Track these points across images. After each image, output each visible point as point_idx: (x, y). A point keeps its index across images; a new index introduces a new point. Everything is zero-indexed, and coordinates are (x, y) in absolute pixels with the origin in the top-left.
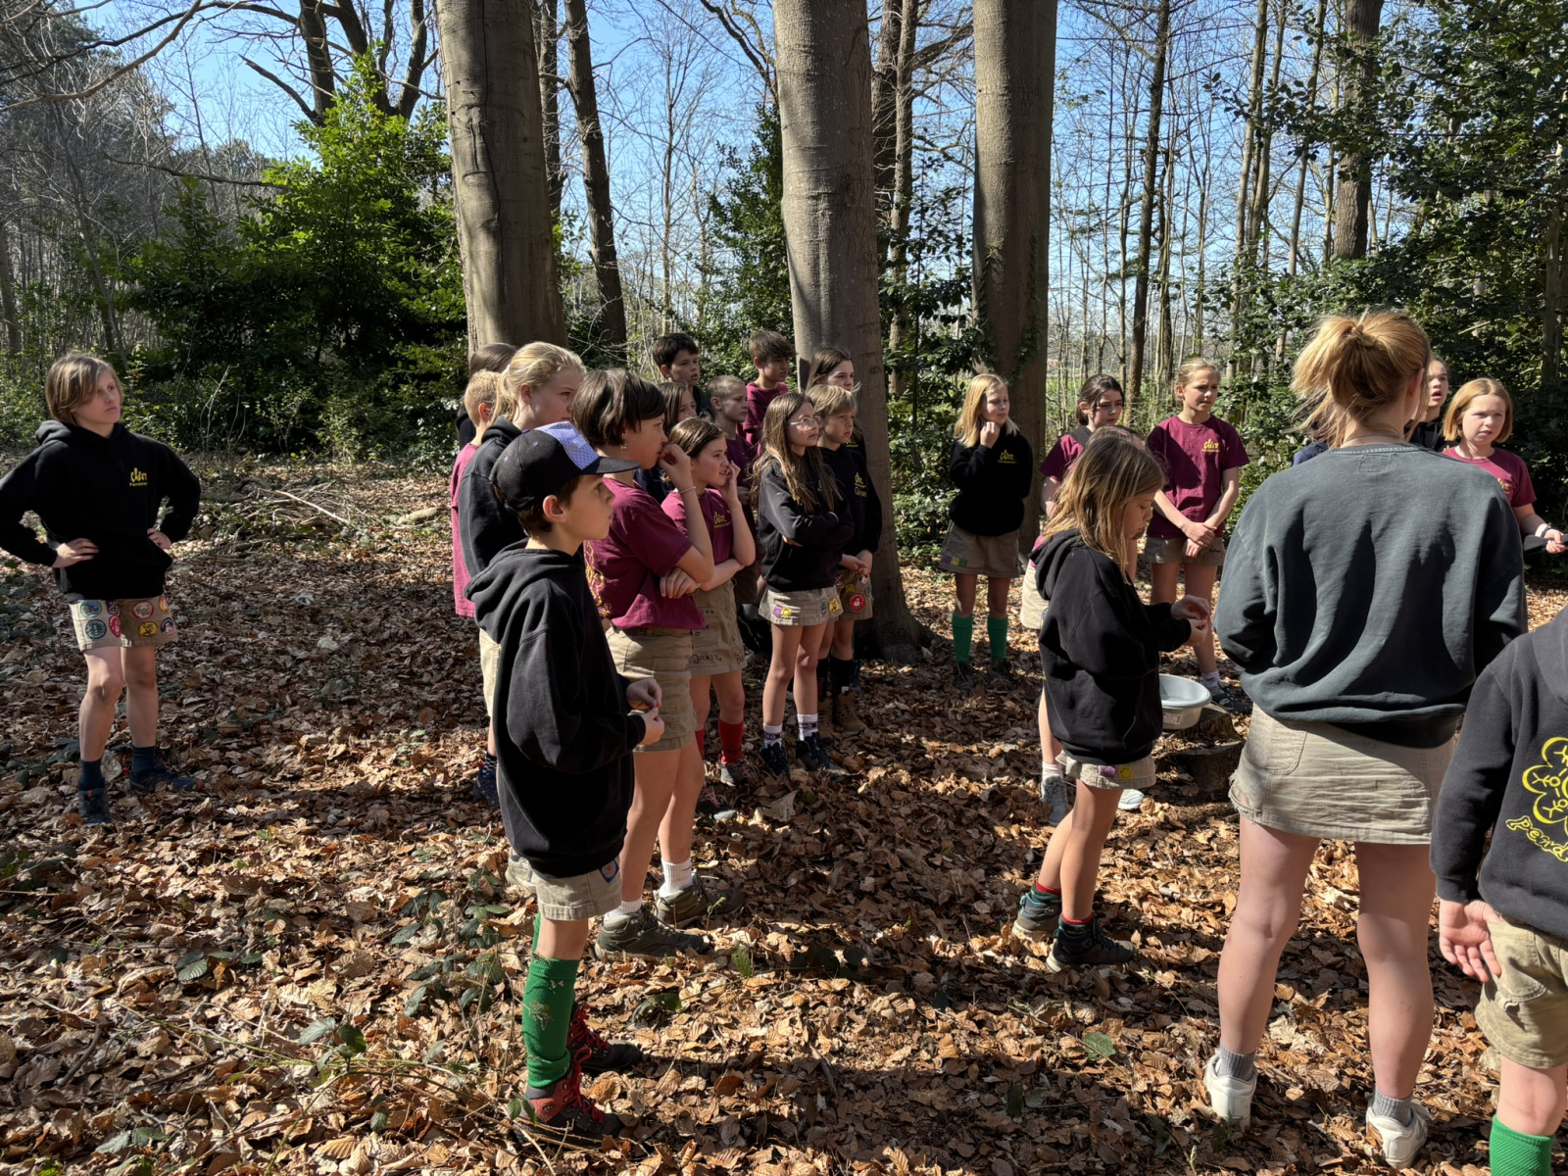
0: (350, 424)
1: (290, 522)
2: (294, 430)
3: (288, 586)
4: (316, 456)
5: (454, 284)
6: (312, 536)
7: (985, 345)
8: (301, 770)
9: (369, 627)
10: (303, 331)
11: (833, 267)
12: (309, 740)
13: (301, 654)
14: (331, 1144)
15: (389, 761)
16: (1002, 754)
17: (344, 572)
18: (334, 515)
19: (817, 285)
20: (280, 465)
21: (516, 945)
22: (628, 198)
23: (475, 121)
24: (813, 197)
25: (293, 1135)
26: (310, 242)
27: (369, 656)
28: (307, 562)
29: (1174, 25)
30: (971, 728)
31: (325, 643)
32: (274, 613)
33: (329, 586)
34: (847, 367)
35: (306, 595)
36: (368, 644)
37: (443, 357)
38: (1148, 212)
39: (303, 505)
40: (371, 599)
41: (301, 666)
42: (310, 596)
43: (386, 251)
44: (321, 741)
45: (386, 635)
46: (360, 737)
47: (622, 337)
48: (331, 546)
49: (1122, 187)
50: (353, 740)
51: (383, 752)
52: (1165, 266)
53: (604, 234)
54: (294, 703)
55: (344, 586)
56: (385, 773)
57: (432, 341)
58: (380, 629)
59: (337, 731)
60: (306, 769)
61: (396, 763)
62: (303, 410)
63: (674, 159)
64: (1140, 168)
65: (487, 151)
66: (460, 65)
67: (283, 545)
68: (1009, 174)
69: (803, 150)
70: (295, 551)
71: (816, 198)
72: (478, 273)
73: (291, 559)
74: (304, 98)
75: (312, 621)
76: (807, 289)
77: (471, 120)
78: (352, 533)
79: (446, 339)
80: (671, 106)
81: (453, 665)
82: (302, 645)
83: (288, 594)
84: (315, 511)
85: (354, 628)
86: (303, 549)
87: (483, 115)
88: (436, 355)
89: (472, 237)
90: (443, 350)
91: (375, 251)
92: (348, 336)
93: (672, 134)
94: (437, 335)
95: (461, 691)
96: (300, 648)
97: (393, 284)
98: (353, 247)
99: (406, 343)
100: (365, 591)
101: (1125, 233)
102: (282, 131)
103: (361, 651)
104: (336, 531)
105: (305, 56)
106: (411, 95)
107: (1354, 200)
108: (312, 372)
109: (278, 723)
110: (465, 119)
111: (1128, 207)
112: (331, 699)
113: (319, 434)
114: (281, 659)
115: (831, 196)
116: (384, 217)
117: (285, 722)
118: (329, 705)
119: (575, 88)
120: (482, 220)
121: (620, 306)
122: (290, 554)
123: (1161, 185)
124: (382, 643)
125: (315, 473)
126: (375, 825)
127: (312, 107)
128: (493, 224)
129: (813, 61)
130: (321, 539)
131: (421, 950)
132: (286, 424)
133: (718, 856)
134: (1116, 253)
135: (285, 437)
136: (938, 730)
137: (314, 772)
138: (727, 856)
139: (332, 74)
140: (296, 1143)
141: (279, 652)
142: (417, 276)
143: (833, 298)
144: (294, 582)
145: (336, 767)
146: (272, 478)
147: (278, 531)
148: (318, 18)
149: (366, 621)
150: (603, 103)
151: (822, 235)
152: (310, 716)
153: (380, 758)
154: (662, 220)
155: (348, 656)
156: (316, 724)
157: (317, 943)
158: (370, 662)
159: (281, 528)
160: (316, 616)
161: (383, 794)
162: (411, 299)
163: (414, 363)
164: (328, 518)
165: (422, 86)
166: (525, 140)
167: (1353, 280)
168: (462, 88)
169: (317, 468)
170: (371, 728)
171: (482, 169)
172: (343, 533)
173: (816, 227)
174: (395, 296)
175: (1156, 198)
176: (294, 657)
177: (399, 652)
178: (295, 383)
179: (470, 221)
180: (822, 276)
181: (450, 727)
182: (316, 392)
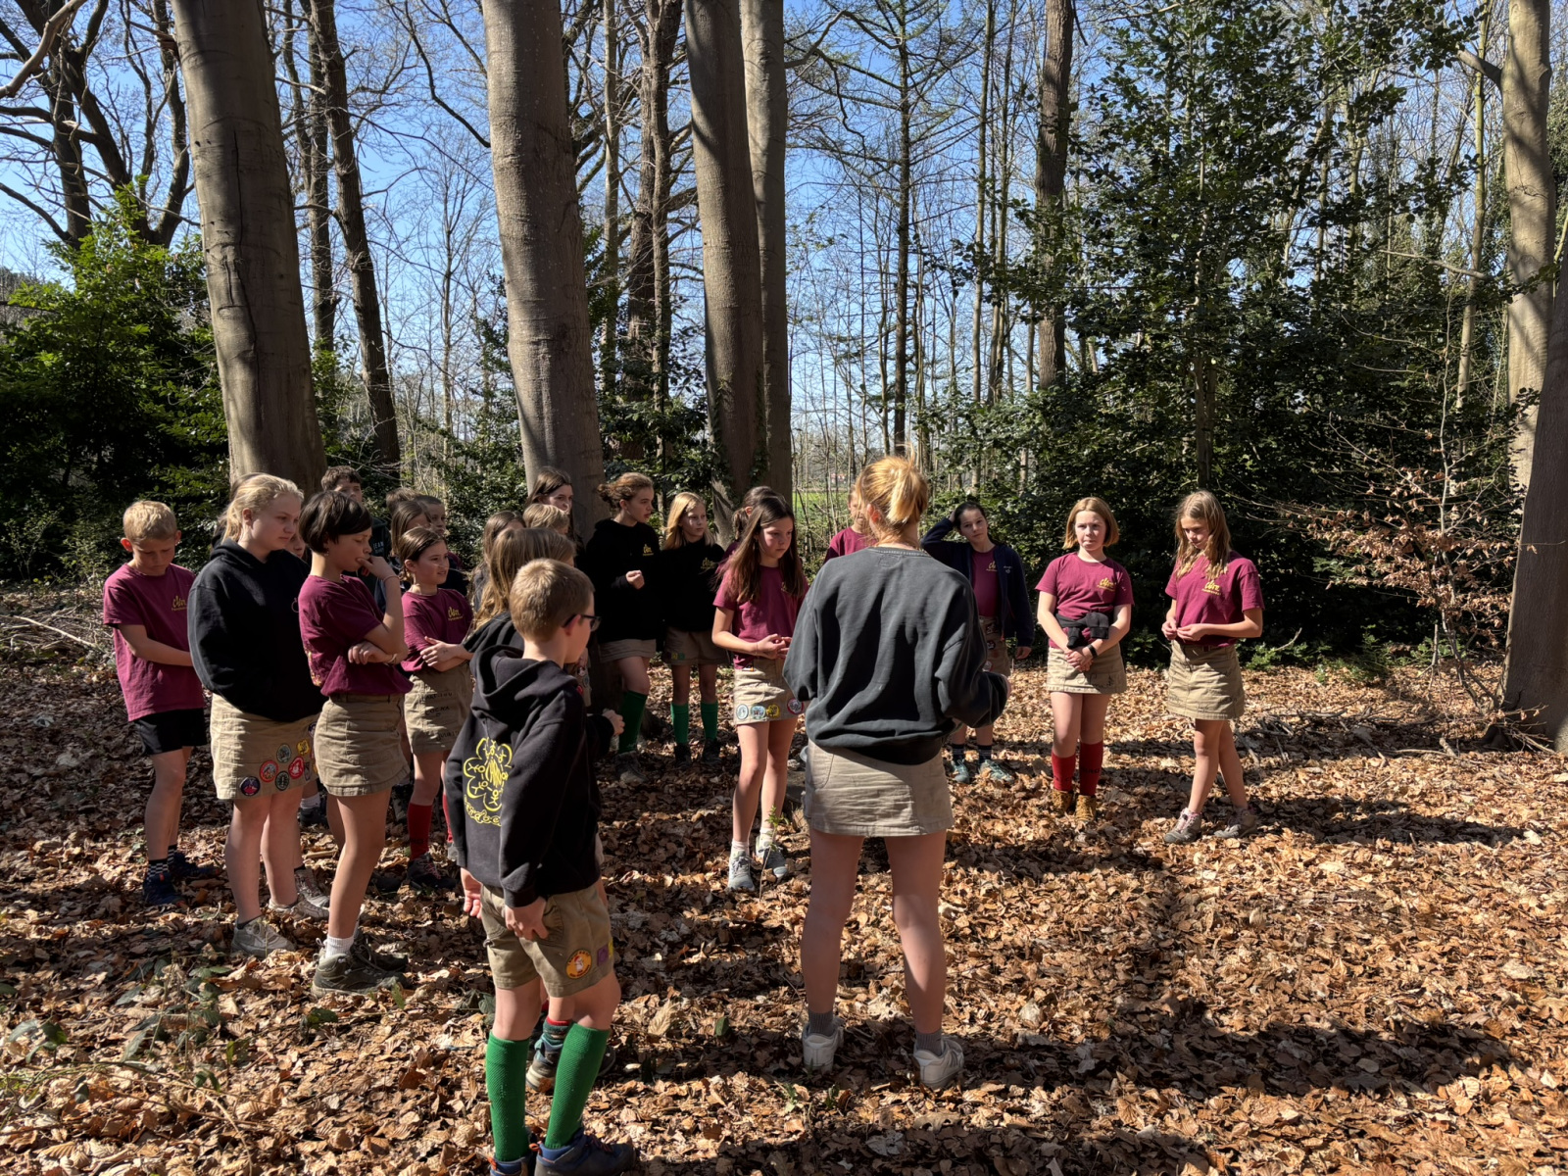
0: (100, 547)
1: (30, 647)
2: (37, 556)
3: (26, 710)
4: (59, 580)
5: (215, 407)
6: (54, 660)
7: (721, 466)
8: (34, 872)
9: (112, 744)
10: (50, 455)
11: (555, 401)
12: (43, 846)
13: (38, 771)
14: (52, 1149)
15: (124, 860)
16: (701, 818)
17: (88, 694)
18: (79, 639)
19: (541, 418)
20: (20, 591)
21: (235, 996)
22: (404, 321)
23: (230, 259)
24: (534, 343)
25: (19, 1145)
26: (60, 365)
27: (111, 770)
28: (47, 686)
29: (914, 176)
30: (680, 799)
31: (65, 760)
32: (10, 736)
33: (71, 709)
34: (567, 490)
35: (46, 718)
36: (110, 758)
37: (204, 480)
38: (902, 339)
39: (45, 630)
40: (117, 718)
41: (38, 782)
42: (51, 719)
43: (145, 375)
44: (56, 845)
45: (130, 750)
46: (96, 840)
47: (395, 455)
48: (75, 670)
49: (879, 317)
50: (88, 843)
51: (118, 852)
52: (921, 388)
53: (375, 359)
54: (29, 815)
55: (87, 708)
56: (119, 870)
57: (191, 465)
58: (125, 744)
59: (72, 836)
60: (40, 871)
61: (132, 860)
62: (48, 533)
63: (453, 284)
64: (893, 299)
65: (242, 287)
66: (214, 208)
67: (21, 670)
68: (733, 317)
69: (524, 303)
70: (35, 676)
71: (537, 343)
72: (234, 400)
73: (30, 683)
74: (56, 218)
75: (50, 742)
76: (533, 421)
77: (225, 257)
78: (99, 655)
79: (207, 462)
80: (449, 233)
81: (198, 774)
82: (38, 763)
83: (25, 717)
84: (58, 635)
85: (96, 745)
86: (43, 674)
87: (238, 252)
88: (197, 479)
89: (227, 367)
90: (202, 473)
91: (131, 374)
92: (101, 459)
93: (450, 260)
94: (196, 458)
95: (203, 796)
96: (36, 766)
97: (148, 407)
98: (106, 370)
99: (163, 465)
100: (110, 711)
101: (885, 358)
102: (31, 249)
103: (102, 766)
104: (81, 655)
105: (59, 183)
106: (171, 221)
107: (1052, 337)
108: (59, 495)
109: (11, 833)
110: (219, 256)
111: (887, 335)
112: (67, 809)
113: (63, 559)
114: (16, 778)
115: (550, 342)
116: (141, 340)
117: (19, 832)
118: (67, 815)
119: (344, 219)
120: (238, 351)
121: (392, 426)
122: (28, 679)
123: (914, 317)
124: (126, 758)
125: (60, 598)
126: (106, 912)
127: (64, 227)
128: (250, 355)
129: (529, 229)
130: (64, 662)
131: (144, 1006)
132: (29, 549)
133: (433, 917)
134: (877, 376)
135: (27, 563)
136: (650, 803)
137: (48, 873)
138: (442, 917)
139: (87, 199)
140: (22, 1150)
141: (13, 771)
142: (174, 399)
143: (555, 429)
144: (32, 706)
145: (70, 868)
146: (11, 605)
147: (16, 656)
148: (73, 145)
149: (109, 739)
150: (376, 233)
151: (544, 375)
152: (45, 825)
153: (115, 857)
154: (441, 342)
155: (88, 771)
156: (51, 832)
157: (45, 1009)
158: (110, 775)
159: (19, 653)
160: (56, 738)
161: (116, 887)
162: (170, 423)
163: (173, 486)
164: (72, 642)
165: (184, 213)
166: (282, 276)
167: (1037, 407)
168: (216, 227)
169: (63, 594)
170: (108, 832)
171: (237, 303)
172: (88, 657)
173: (537, 368)
174: (152, 420)
175: (909, 328)
176: (30, 775)
177: (142, 765)
178: (39, 506)
179: (226, 351)
180: (545, 410)
181: (190, 827)
182: (62, 516)
